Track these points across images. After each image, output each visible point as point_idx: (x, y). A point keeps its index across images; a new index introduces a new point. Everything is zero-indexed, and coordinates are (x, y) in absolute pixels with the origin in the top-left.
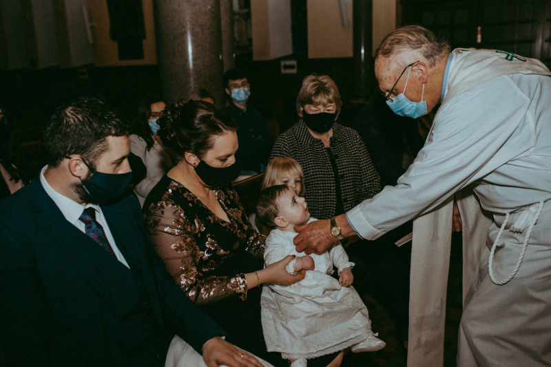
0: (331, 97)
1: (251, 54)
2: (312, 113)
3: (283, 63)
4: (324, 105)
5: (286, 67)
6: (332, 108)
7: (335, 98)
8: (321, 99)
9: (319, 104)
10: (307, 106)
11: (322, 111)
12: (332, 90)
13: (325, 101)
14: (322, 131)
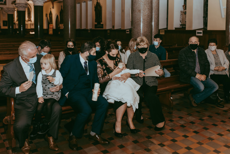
0: (145, 43)
1: (185, 28)
2: (140, 48)
3: (197, 31)
4: (143, 46)
5: (198, 33)
6: (146, 46)
7: (146, 44)
8: (142, 44)
9: (141, 45)
10: (138, 46)
11: (143, 47)
12: (145, 41)
13: (143, 44)
14: (143, 53)
